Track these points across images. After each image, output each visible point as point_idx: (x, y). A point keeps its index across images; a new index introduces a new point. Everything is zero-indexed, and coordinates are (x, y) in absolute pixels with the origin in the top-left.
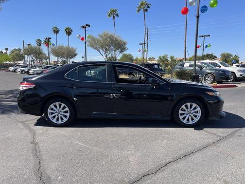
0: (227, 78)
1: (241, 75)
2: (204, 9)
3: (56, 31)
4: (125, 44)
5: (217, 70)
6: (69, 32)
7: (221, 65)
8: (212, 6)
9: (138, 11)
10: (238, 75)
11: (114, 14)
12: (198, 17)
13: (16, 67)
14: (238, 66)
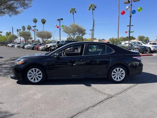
0: (147, 51)
1: (154, 49)
2: (134, 12)
3: (35, 21)
4: (85, 30)
5: (141, 46)
6: (44, 22)
7: (142, 43)
8: (139, 11)
9: (89, 10)
10: (152, 49)
11: (73, 11)
12: (131, 16)
13: (12, 44)
14: (151, 44)
